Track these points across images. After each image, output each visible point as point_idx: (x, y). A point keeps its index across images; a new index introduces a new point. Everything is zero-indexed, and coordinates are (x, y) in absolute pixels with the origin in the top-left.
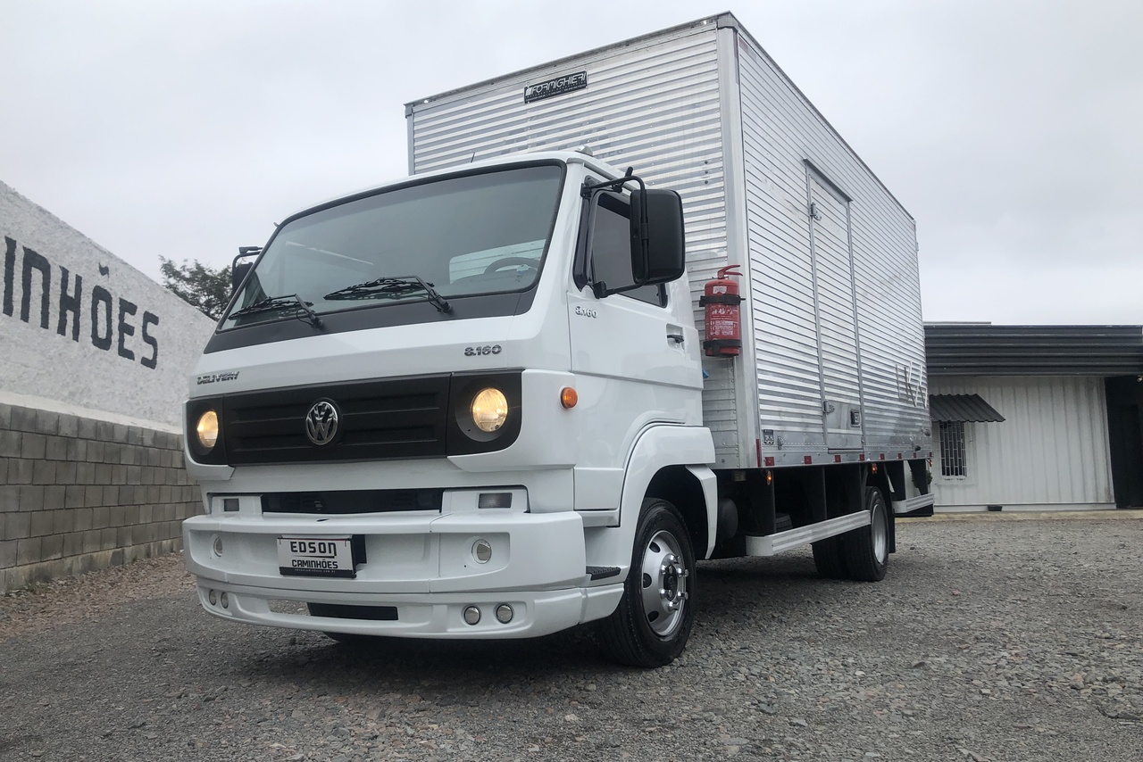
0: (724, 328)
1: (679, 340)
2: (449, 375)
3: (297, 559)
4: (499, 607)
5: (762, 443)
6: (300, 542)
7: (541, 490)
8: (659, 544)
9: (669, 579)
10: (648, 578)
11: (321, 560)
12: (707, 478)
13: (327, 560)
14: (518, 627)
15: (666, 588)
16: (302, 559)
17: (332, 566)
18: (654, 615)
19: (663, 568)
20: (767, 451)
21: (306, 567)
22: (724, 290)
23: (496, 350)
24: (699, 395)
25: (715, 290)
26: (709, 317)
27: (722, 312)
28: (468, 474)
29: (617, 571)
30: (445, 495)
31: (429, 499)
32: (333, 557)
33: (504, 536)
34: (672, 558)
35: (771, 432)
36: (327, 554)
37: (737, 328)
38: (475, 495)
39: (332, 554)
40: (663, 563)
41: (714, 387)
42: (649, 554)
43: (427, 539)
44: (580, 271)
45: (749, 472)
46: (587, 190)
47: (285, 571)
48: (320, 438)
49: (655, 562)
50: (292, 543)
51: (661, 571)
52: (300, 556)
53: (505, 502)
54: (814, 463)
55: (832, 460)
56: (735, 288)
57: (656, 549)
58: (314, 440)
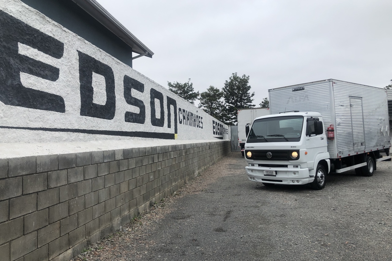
0: (331, 135)
1: (323, 139)
2: (288, 150)
4: (297, 181)
5: (338, 154)
7: (302, 166)
9: (322, 177)
10: (318, 177)
12: (328, 161)
14: (300, 183)
16: (268, 173)
17: (273, 175)
18: (319, 182)
19: (321, 175)
20: (339, 155)
21: (268, 175)
22: (331, 129)
24: (327, 147)
25: (329, 129)
26: (328, 133)
27: (331, 133)
28: (291, 163)
29: (313, 176)
30: (288, 165)
31: (286, 166)
33: (297, 172)
34: (322, 173)
35: (341, 152)
36: (272, 173)
37: (334, 135)
38: (293, 166)
41: (330, 144)
42: (318, 173)
43: (286, 172)
44: (307, 134)
45: (336, 159)
46: (307, 121)
47: (265, 175)
50: (266, 171)
53: (297, 167)
54: (351, 155)
55: (356, 154)
56: (333, 128)
57: (319, 172)
58: (268, 158)
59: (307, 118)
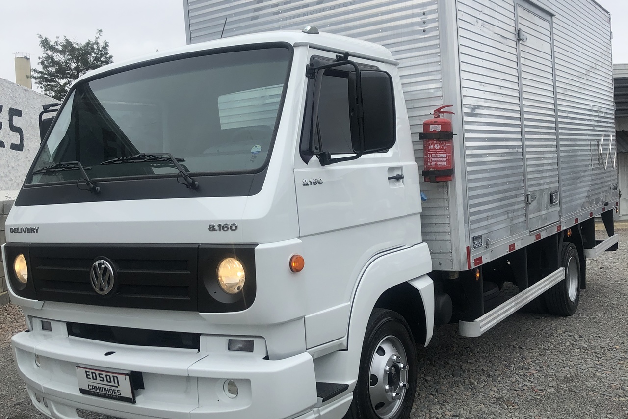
0: (439, 160)
1: (399, 178)
2: (197, 246)
3: (92, 384)
5: (471, 248)
6: (93, 371)
8: (386, 347)
9: (392, 377)
10: (375, 379)
11: (109, 387)
12: (425, 287)
13: (113, 388)
15: (390, 384)
16: (95, 385)
17: (117, 393)
18: (381, 405)
19: (388, 368)
20: (474, 255)
21: (98, 391)
22: (438, 128)
23: (233, 227)
24: (419, 217)
25: (432, 128)
26: (426, 150)
27: (437, 147)
29: (346, 387)
30: (201, 338)
32: (117, 387)
33: (247, 382)
34: (395, 358)
35: (480, 236)
36: (112, 384)
37: (451, 160)
38: (224, 341)
39: (116, 384)
40: (387, 365)
41: (432, 204)
42: (376, 357)
43: (188, 381)
44: (305, 147)
45: (461, 273)
46: (312, 71)
47: (83, 391)
48: (102, 290)
49: (380, 364)
50: (86, 372)
51: (385, 371)
52: (92, 382)
53: (248, 347)
54: (517, 248)
55: (532, 240)
56: (447, 125)
57: (382, 352)
58: (97, 290)
59: (313, 58)
